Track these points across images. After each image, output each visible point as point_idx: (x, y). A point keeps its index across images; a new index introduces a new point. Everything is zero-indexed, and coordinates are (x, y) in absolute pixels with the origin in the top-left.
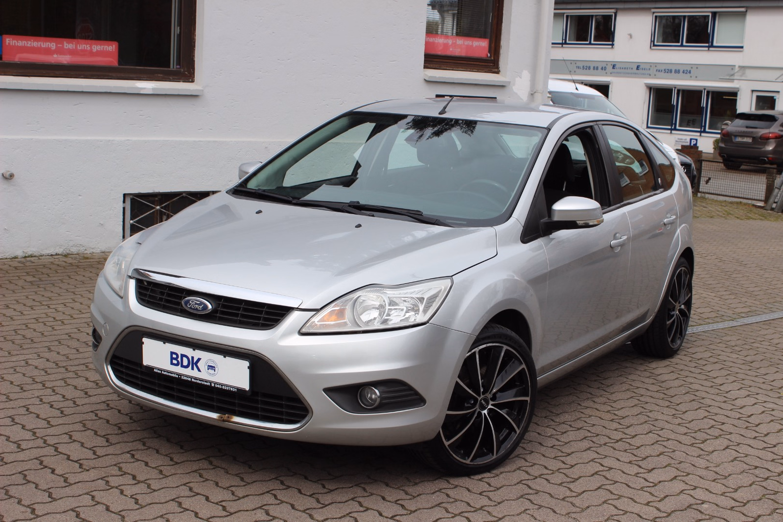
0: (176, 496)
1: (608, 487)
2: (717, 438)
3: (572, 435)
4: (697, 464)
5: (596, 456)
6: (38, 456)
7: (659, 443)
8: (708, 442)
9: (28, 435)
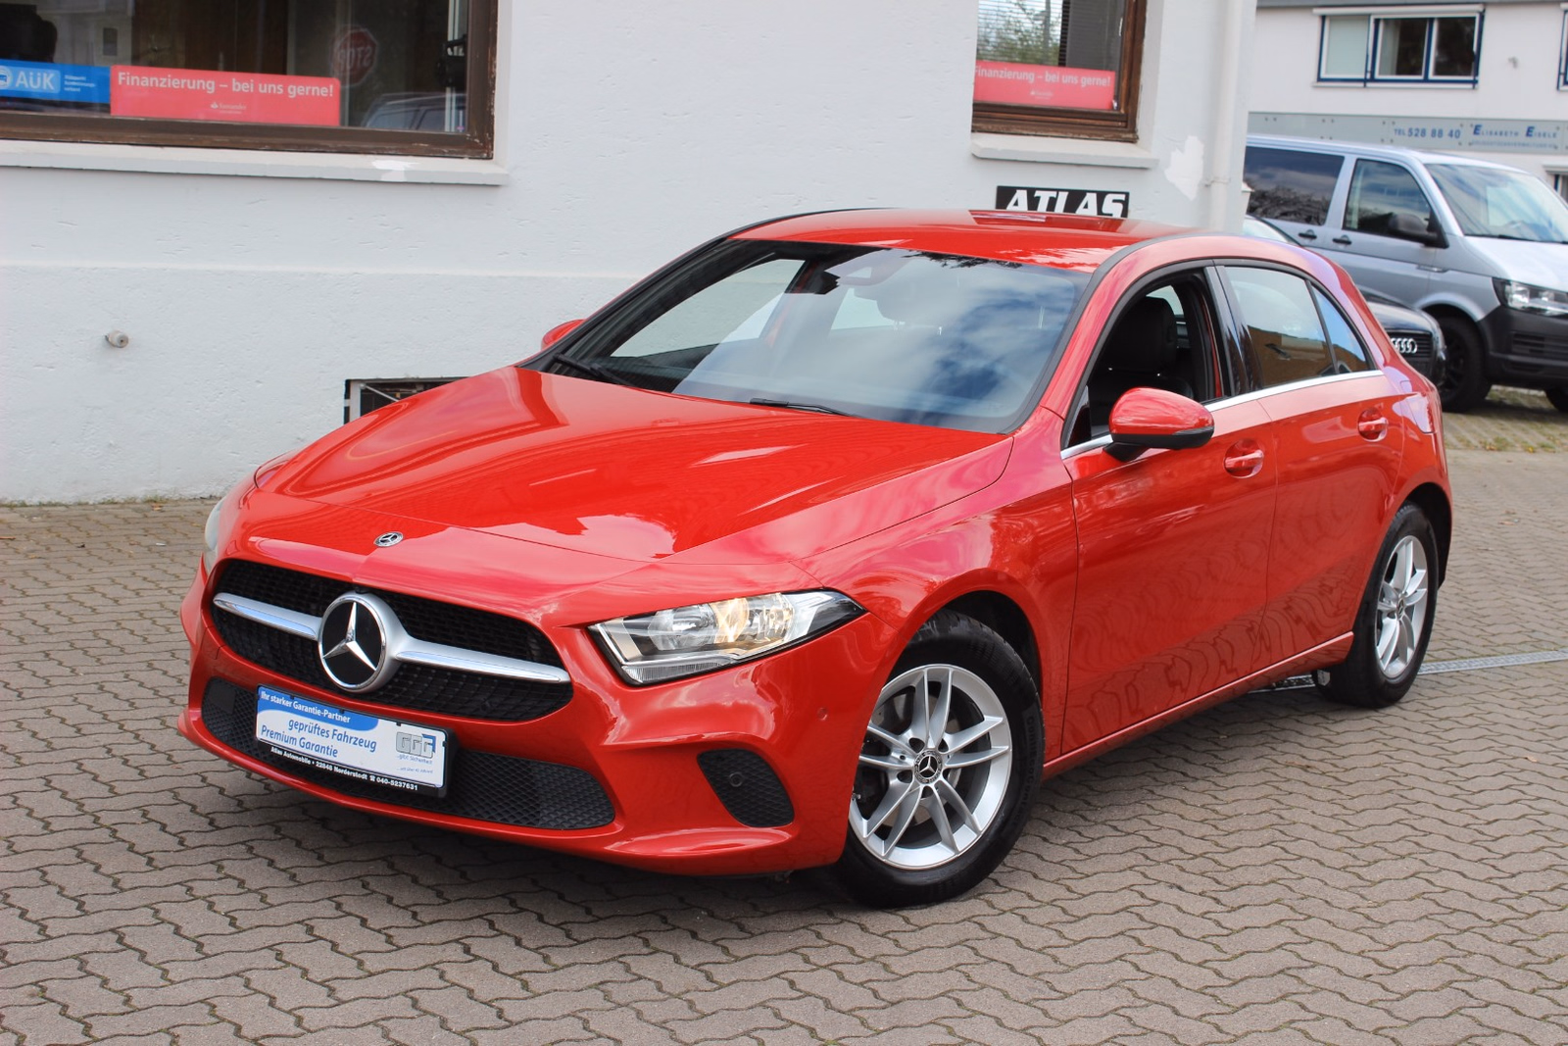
0: (307, 916)
1: (1138, 934)
2: (1403, 857)
3: (1110, 844)
4: (1335, 903)
5: (1140, 879)
6: (76, 843)
7: (1277, 863)
8: (1379, 864)
9: (69, 808)
